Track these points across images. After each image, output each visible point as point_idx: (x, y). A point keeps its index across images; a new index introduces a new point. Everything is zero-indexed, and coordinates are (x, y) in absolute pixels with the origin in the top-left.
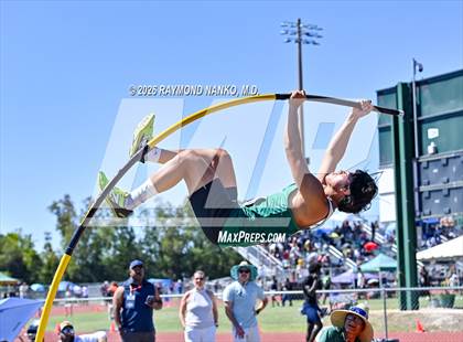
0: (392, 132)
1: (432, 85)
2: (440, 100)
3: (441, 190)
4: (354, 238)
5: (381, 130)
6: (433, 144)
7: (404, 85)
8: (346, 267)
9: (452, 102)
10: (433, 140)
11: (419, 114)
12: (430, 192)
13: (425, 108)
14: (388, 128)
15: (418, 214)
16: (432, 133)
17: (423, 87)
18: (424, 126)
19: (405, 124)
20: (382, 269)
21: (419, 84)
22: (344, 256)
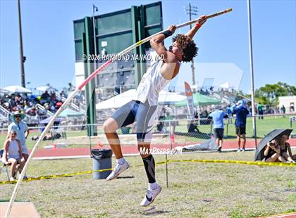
0: (83, 43)
1: (104, 19)
2: (108, 27)
3: (108, 74)
4: (51, 100)
5: (76, 42)
6: (104, 50)
7: (88, 18)
8: (46, 116)
9: (114, 28)
10: (104, 47)
11: (97, 34)
12: (103, 75)
13: (99, 31)
14: (80, 41)
15: (96, 86)
16: (104, 44)
17: (98, 20)
18: (99, 40)
19: (89, 39)
20: (69, 116)
21: (96, 18)
22: (46, 109)
